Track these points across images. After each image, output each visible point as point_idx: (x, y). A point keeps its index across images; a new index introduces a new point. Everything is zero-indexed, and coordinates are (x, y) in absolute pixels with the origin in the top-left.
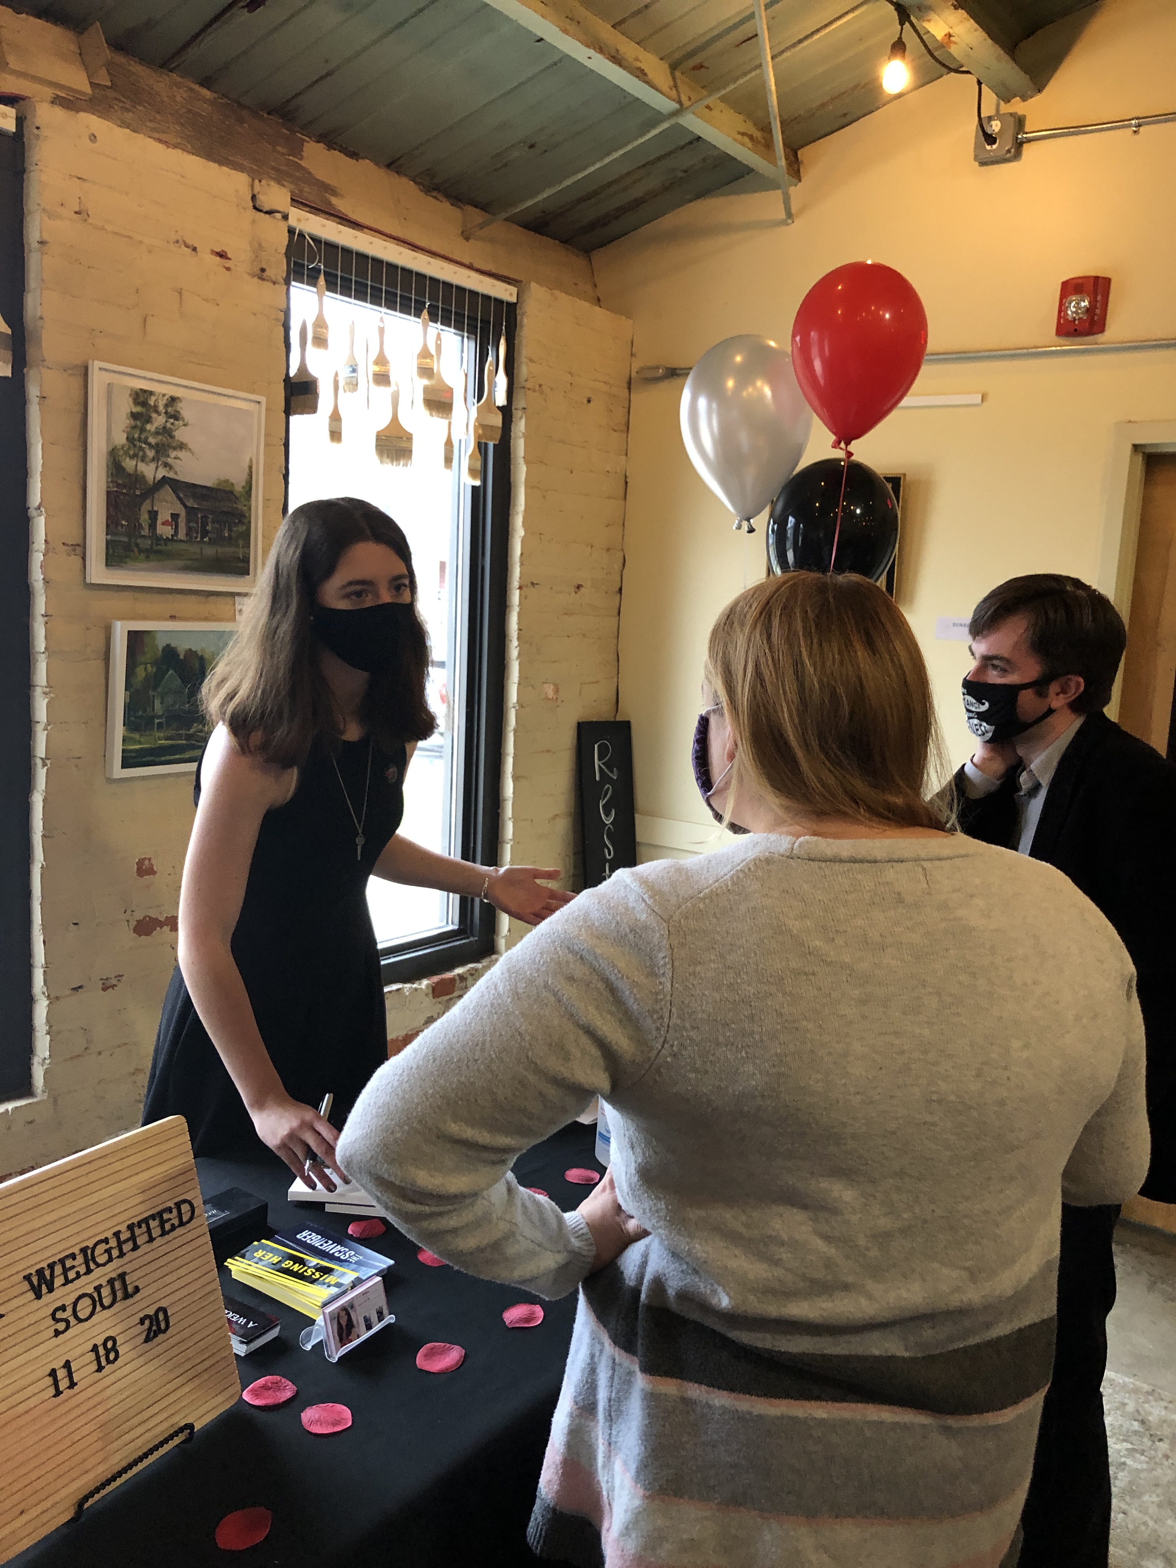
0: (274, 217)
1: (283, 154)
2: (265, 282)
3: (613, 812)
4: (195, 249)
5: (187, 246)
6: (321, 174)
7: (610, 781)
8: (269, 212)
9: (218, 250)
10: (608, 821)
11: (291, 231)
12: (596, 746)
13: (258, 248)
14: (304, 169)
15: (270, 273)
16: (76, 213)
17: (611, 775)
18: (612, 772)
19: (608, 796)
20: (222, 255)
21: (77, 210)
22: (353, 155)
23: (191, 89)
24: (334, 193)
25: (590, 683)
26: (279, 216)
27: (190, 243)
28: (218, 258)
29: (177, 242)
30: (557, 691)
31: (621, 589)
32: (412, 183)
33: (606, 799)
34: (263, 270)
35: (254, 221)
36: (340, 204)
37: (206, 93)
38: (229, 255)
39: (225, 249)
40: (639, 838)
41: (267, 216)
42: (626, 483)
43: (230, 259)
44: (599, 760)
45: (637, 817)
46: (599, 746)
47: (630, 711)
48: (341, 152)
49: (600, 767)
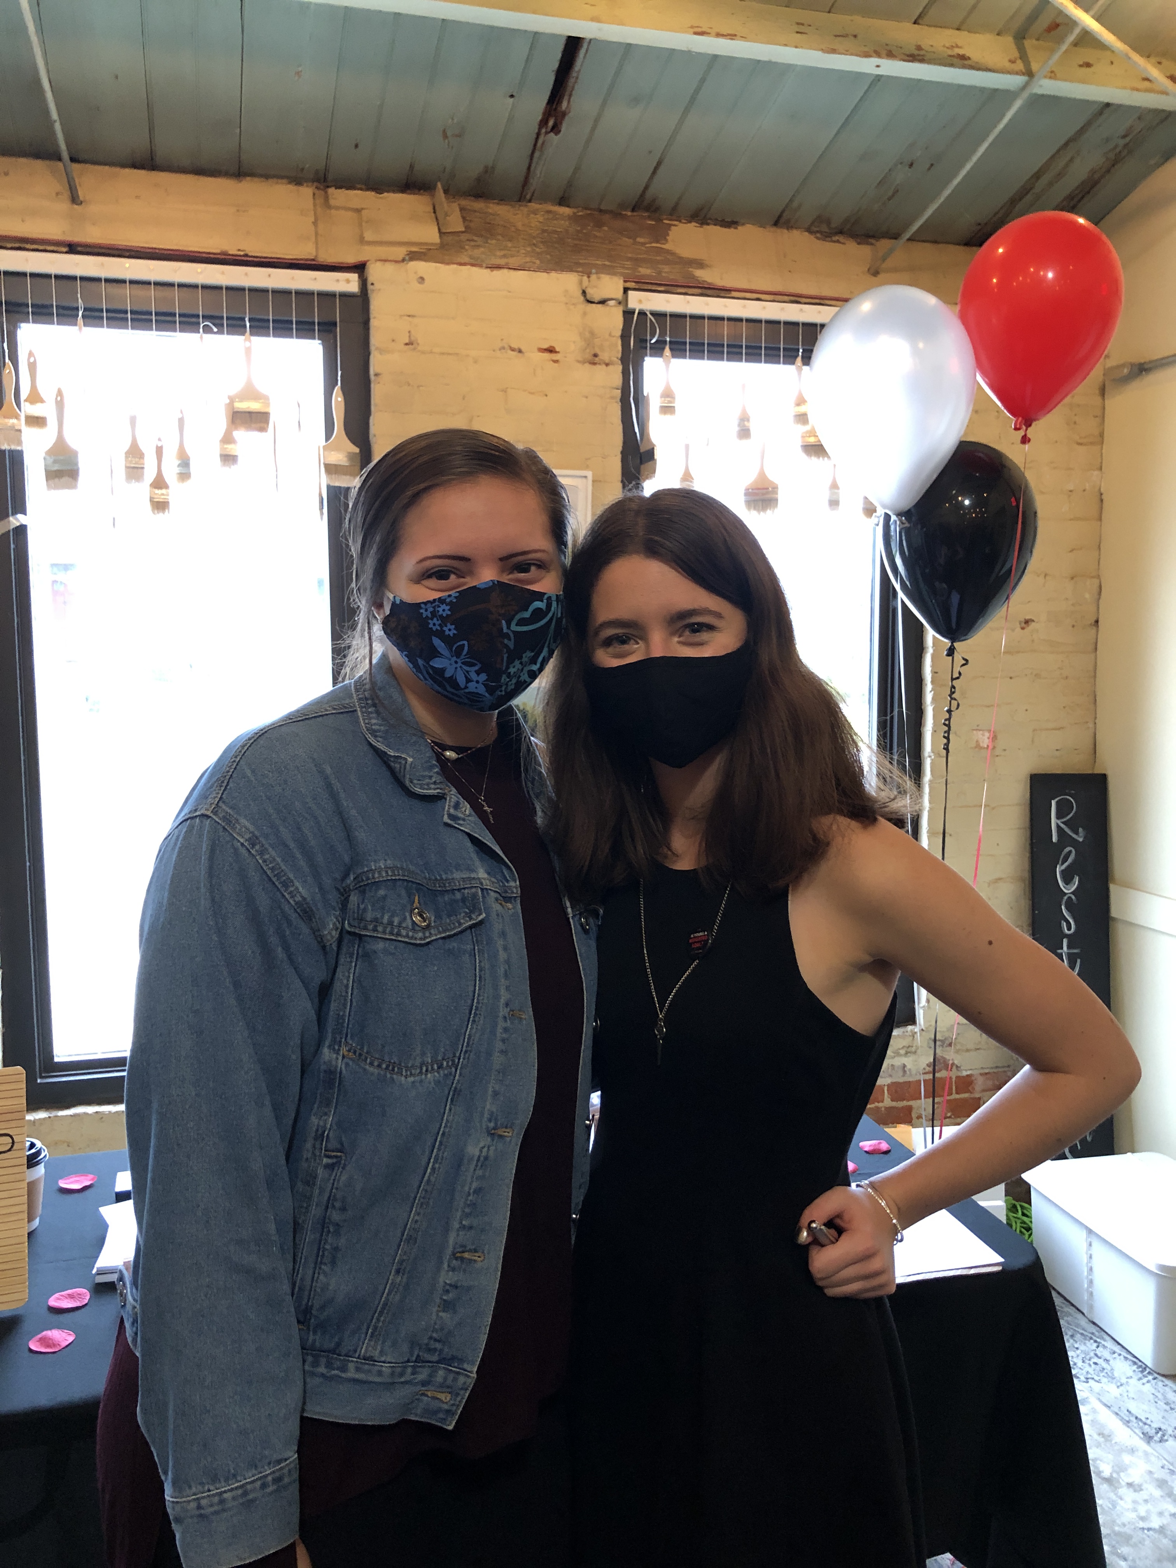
0: (607, 305)
1: (643, 244)
2: (598, 366)
3: (1076, 880)
4: (520, 351)
5: (513, 350)
6: (686, 252)
7: (1074, 843)
8: (603, 302)
9: (545, 346)
10: (1069, 890)
11: (628, 314)
12: (1053, 803)
13: (590, 336)
14: (668, 252)
15: (605, 356)
16: (406, 344)
17: (1074, 836)
18: (1077, 833)
19: (1070, 860)
20: (551, 350)
21: (407, 341)
22: (731, 224)
23: (549, 212)
24: (701, 265)
25: (1047, 729)
26: (612, 303)
27: (515, 345)
28: (547, 355)
29: (503, 348)
30: (994, 738)
31: (1097, 622)
32: (807, 233)
33: (1066, 864)
34: (595, 355)
35: (585, 314)
36: (703, 275)
37: (565, 211)
38: (557, 350)
39: (553, 345)
40: (1114, 913)
41: (599, 306)
42: (1102, 501)
43: (559, 352)
44: (1058, 817)
45: (1112, 887)
46: (1057, 803)
47: (1108, 764)
48: (715, 225)
49: (1058, 826)
